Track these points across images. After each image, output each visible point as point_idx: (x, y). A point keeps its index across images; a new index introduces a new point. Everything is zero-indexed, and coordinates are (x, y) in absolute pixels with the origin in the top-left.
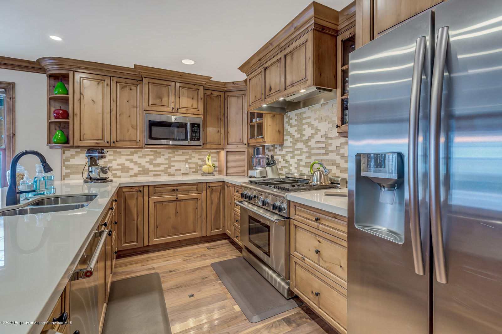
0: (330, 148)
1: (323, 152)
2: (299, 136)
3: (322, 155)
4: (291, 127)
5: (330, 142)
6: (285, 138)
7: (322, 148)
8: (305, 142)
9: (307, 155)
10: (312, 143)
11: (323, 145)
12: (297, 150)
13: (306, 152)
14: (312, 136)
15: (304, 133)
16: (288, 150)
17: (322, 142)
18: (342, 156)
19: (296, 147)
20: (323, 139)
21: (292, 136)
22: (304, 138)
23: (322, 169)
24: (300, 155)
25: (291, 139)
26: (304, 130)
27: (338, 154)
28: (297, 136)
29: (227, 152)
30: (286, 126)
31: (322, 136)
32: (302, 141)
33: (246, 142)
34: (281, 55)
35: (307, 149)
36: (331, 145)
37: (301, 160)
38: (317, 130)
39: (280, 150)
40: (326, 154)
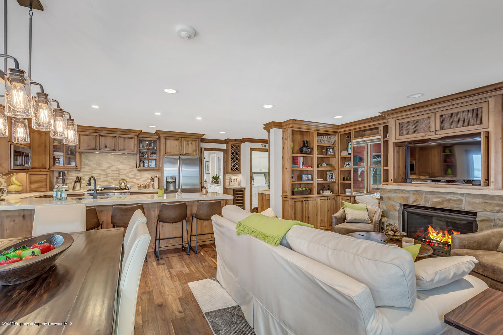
0: (121, 173)
1: (117, 175)
2: (98, 167)
3: (116, 176)
4: (89, 161)
5: (121, 171)
6: (82, 166)
7: (116, 173)
8: (102, 170)
9: (105, 176)
10: (109, 171)
11: (117, 172)
12: (95, 173)
13: (104, 175)
14: (109, 168)
15: (101, 165)
16: (85, 173)
17: (116, 171)
18: (128, 177)
19: (94, 172)
20: (117, 170)
21: (89, 166)
22: (101, 168)
23: (124, 182)
24: (99, 176)
25: (90, 168)
26: (102, 164)
27: (126, 176)
28: (95, 166)
29: (30, 174)
30: (83, 160)
31: (116, 168)
32: (100, 169)
33: (48, 167)
34: (117, 136)
35: (105, 174)
36: (121, 172)
37: (100, 179)
38: (112, 166)
39: (76, 174)
40: (119, 176)
